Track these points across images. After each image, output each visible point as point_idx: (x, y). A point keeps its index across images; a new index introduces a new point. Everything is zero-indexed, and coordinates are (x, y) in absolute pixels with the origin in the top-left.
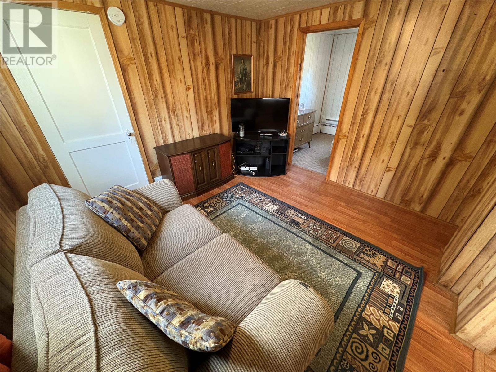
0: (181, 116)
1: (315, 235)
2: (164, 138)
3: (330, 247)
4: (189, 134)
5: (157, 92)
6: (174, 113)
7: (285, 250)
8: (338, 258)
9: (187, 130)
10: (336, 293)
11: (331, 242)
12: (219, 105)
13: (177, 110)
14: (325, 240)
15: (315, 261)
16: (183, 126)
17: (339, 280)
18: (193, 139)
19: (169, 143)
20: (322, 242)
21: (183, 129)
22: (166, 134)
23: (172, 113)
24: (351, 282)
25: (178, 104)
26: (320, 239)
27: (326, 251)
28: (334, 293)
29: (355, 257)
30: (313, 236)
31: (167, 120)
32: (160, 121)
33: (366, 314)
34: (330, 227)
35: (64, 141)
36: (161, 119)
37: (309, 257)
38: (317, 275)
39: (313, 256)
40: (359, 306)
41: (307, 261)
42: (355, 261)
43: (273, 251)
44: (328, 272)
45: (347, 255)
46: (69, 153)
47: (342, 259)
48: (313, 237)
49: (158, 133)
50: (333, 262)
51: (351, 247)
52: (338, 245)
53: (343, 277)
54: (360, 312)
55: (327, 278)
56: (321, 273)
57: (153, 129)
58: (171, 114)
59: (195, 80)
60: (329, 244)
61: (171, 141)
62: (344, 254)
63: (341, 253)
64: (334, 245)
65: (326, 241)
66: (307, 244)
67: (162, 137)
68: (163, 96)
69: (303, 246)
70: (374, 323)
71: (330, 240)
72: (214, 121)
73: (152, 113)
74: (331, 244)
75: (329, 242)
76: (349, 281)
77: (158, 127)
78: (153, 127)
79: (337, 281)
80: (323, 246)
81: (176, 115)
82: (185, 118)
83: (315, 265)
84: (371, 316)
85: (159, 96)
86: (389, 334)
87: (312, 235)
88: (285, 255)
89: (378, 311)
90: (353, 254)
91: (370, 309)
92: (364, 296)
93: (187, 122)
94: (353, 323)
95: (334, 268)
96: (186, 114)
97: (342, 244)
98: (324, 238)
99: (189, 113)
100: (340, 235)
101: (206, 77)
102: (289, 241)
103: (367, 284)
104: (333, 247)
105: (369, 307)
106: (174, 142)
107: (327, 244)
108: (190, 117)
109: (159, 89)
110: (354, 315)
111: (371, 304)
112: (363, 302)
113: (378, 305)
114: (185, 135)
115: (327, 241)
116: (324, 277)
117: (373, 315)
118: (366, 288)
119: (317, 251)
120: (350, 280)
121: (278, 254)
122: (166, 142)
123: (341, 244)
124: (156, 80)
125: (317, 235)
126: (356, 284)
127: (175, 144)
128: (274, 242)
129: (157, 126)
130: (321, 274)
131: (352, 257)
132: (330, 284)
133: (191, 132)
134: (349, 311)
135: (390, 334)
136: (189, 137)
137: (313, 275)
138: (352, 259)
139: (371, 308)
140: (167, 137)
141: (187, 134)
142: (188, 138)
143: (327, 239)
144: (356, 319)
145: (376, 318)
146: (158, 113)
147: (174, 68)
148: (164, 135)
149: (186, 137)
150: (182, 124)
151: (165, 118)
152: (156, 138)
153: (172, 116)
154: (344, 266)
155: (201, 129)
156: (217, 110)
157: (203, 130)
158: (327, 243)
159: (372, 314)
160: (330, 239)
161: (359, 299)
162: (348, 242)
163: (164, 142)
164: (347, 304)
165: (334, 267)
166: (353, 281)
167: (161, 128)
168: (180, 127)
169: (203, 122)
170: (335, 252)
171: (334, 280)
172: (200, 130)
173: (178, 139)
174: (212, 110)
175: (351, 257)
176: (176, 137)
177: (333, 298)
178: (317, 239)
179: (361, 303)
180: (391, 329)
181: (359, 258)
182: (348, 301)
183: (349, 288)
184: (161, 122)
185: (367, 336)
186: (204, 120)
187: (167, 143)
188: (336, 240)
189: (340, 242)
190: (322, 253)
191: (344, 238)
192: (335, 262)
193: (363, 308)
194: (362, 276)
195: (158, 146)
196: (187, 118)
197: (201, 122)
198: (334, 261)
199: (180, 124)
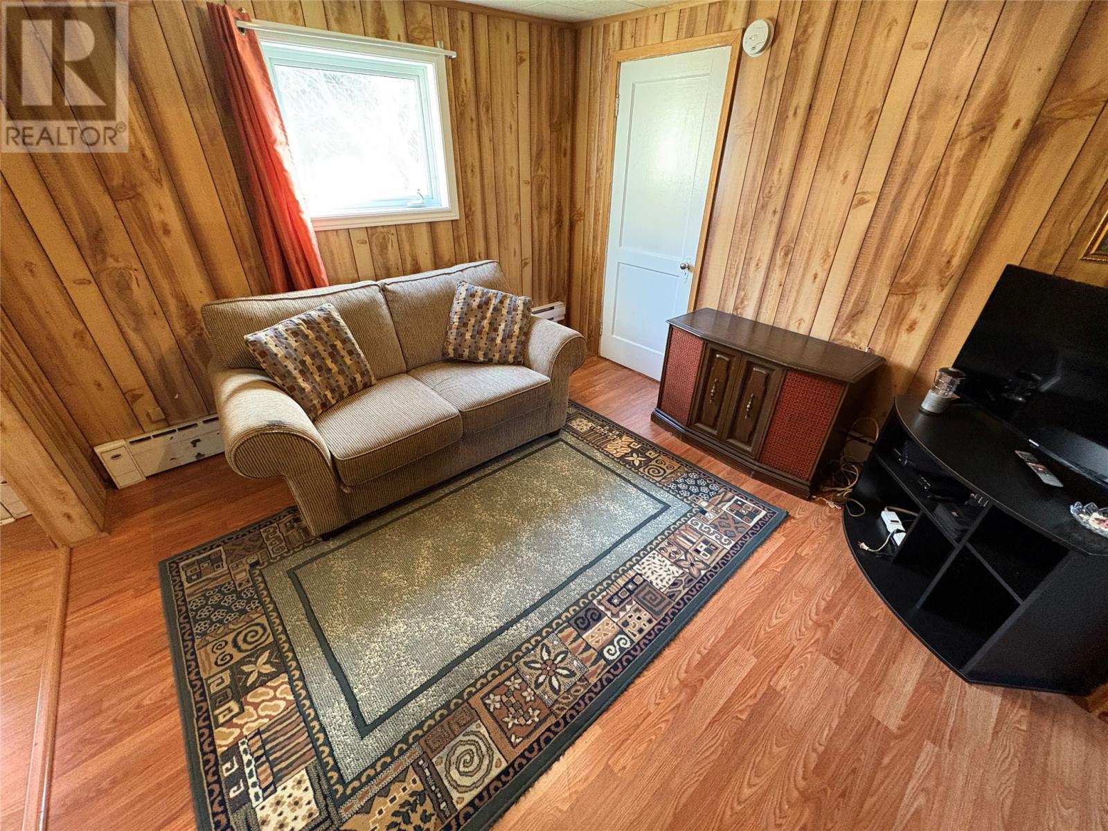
0: (802, 269)
1: (526, 659)
2: (739, 301)
3: (473, 685)
4: (800, 321)
5: (770, 197)
6: (786, 254)
7: (488, 569)
8: (431, 691)
9: (800, 308)
10: (349, 641)
11: (491, 696)
12: (961, 278)
13: (798, 249)
14: (500, 679)
15: (440, 624)
16: (794, 294)
17: (372, 661)
18: (807, 339)
19: (744, 316)
20: (497, 667)
21: (792, 300)
22: (745, 294)
23: (782, 253)
24: (355, 691)
25: (807, 236)
26: (507, 667)
27: (462, 668)
28: (352, 636)
29: (417, 750)
30: (524, 649)
31: (764, 266)
32: (747, 262)
33: (283, 683)
34: (557, 724)
35: (620, 246)
36: (751, 258)
37: (455, 616)
38: (402, 616)
39: (456, 625)
40: (302, 678)
41: (446, 608)
42: (404, 739)
43: (491, 550)
44: (402, 643)
45: (430, 727)
46: (619, 263)
47: (421, 699)
48: (519, 648)
49: (731, 286)
50: (422, 668)
51: (454, 759)
52: (475, 716)
53: (375, 676)
54: (292, 673)
55: (389, 634)
56: (405, 627)
57: (727, 274)
58: (778, 254)
59: (897, 179)
60: (483, 685)
61: (749, 314)
62: (437, 717)
63: (442, 707)
64: (476, 701)
65: (495, 683)
66: (496, 624)
67: (736, 297)
68: (779, 209)
69: (493, 614)
70: (261, 690)
71: (498, 698)
72: (907, 322)
73: (739, 241)
74: (481, 694)
75: (491, 691)
76: (360, 686)
77: (736, 273)
78: (728, 270)
79: (372, 657)
80: (481, 663)
81: (788, 260)
82: (810, 276)
83: (429, 620)
84: (272, 693)
85: (771, 208)
86: (227, 712)
87: (528, 650)
88: (475, 567)
89: (270, 717)
90: (429, 751)
91: (284, 699)
92: (312, 705)
93: (810, 289)
94: (286, 646)
95: (404, 663)
96: (816, 266)
97: (474, 733)
98: (508, 679)
99: (827, 267)
100: (514, 746)
101: (952, 171)
102: (515, 585)
103: (332, 732)
104: (471, 694)
105: (287, 701)
106: (754, 319)
107: (484, 681)
108: (824, 279)
109: (778, 191)
110: (295, 658)
111: (290, 709)
112: (304, 693)
113: (278, 728)
114: (790, 317)
115: (497, 687)
116: (393, 629)
117: (271, 700)
118: (325, 721)
119: (466, 642)
120: (361, 691)
121: (478, 556)
122: (739, 311)
123: (473, 727)
124: (780, 171)
125: (526, 663)
126: (346, 699)
127: (755, 324)
128: (516, 555)
129: (737, 270)
130: (401, 625)
131: (417, 738)
132: (372, 634)
133: (807, 318)
134: (307, 649)
135: (225, 716)
136: (798, 328)
137: (407, 609)
138: (413, 734)
139: (283, 704)
140: (746, 303)
141: (797, 316)
142: (793, 328)
143: (503, 689)
144: (287, 657)
145: (263, 701)
146: (750, 244)
147: (841, 143)
148: (742, 294)
149: (788, 325)
150: (796, 287)
151: (759, 260)
152: (724, 294)
153: (779, 261)
154: (401, 695)
155: (844, 324)
156: (943, 295)
157: (850, 327)
158: (489, 682)
159: (275, 698)
160: (505, 699)
161: (313, 687)
162: (476, 759)
163: (736, 309)
164: (319, 653)
165: (408, 665)
166: (354, 697)
167: (743, 277)
168: (786, 293)
169: (859, 308)
170: (451, 690)
171: (378, 649)
172: (839, 324)
173: (766, 318)
174: (916, 286)
175: (420, 732)
176: (763, 310)
177: (344, 628)
178: (508, 658)
179: (305, 687)
180: (229, 723)
181: (406, 760)
182: (323, 658)
183: (345, 677)
184: (749, 264)
185: (255, 663)
186: (867, 303)
187: (741, 313)
188: (494, 718)
189: (483, 730)
190: (459, 653)
191: (497, 755)
192: (420, 675)
193: (295, 684)
194: (356, 732)
195: (720, 310)
196: (815, 278)
197: (856, 304)
198: (425, 675)
199: (788, 287)
